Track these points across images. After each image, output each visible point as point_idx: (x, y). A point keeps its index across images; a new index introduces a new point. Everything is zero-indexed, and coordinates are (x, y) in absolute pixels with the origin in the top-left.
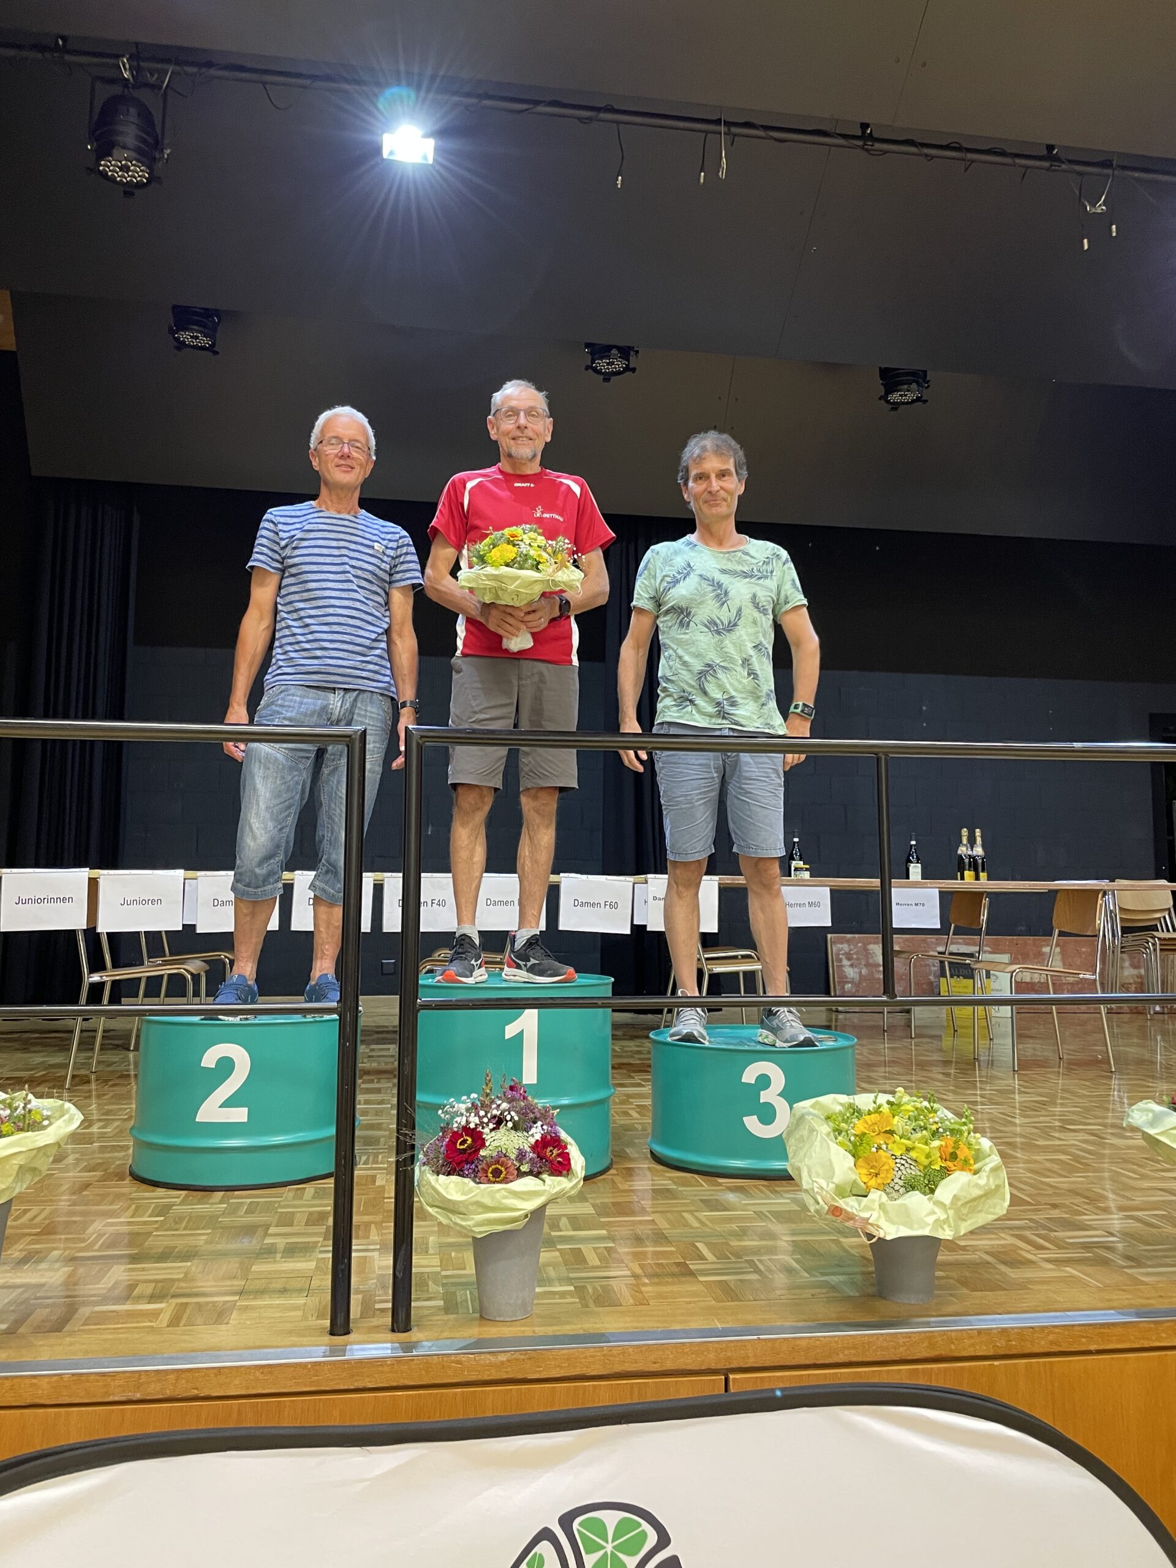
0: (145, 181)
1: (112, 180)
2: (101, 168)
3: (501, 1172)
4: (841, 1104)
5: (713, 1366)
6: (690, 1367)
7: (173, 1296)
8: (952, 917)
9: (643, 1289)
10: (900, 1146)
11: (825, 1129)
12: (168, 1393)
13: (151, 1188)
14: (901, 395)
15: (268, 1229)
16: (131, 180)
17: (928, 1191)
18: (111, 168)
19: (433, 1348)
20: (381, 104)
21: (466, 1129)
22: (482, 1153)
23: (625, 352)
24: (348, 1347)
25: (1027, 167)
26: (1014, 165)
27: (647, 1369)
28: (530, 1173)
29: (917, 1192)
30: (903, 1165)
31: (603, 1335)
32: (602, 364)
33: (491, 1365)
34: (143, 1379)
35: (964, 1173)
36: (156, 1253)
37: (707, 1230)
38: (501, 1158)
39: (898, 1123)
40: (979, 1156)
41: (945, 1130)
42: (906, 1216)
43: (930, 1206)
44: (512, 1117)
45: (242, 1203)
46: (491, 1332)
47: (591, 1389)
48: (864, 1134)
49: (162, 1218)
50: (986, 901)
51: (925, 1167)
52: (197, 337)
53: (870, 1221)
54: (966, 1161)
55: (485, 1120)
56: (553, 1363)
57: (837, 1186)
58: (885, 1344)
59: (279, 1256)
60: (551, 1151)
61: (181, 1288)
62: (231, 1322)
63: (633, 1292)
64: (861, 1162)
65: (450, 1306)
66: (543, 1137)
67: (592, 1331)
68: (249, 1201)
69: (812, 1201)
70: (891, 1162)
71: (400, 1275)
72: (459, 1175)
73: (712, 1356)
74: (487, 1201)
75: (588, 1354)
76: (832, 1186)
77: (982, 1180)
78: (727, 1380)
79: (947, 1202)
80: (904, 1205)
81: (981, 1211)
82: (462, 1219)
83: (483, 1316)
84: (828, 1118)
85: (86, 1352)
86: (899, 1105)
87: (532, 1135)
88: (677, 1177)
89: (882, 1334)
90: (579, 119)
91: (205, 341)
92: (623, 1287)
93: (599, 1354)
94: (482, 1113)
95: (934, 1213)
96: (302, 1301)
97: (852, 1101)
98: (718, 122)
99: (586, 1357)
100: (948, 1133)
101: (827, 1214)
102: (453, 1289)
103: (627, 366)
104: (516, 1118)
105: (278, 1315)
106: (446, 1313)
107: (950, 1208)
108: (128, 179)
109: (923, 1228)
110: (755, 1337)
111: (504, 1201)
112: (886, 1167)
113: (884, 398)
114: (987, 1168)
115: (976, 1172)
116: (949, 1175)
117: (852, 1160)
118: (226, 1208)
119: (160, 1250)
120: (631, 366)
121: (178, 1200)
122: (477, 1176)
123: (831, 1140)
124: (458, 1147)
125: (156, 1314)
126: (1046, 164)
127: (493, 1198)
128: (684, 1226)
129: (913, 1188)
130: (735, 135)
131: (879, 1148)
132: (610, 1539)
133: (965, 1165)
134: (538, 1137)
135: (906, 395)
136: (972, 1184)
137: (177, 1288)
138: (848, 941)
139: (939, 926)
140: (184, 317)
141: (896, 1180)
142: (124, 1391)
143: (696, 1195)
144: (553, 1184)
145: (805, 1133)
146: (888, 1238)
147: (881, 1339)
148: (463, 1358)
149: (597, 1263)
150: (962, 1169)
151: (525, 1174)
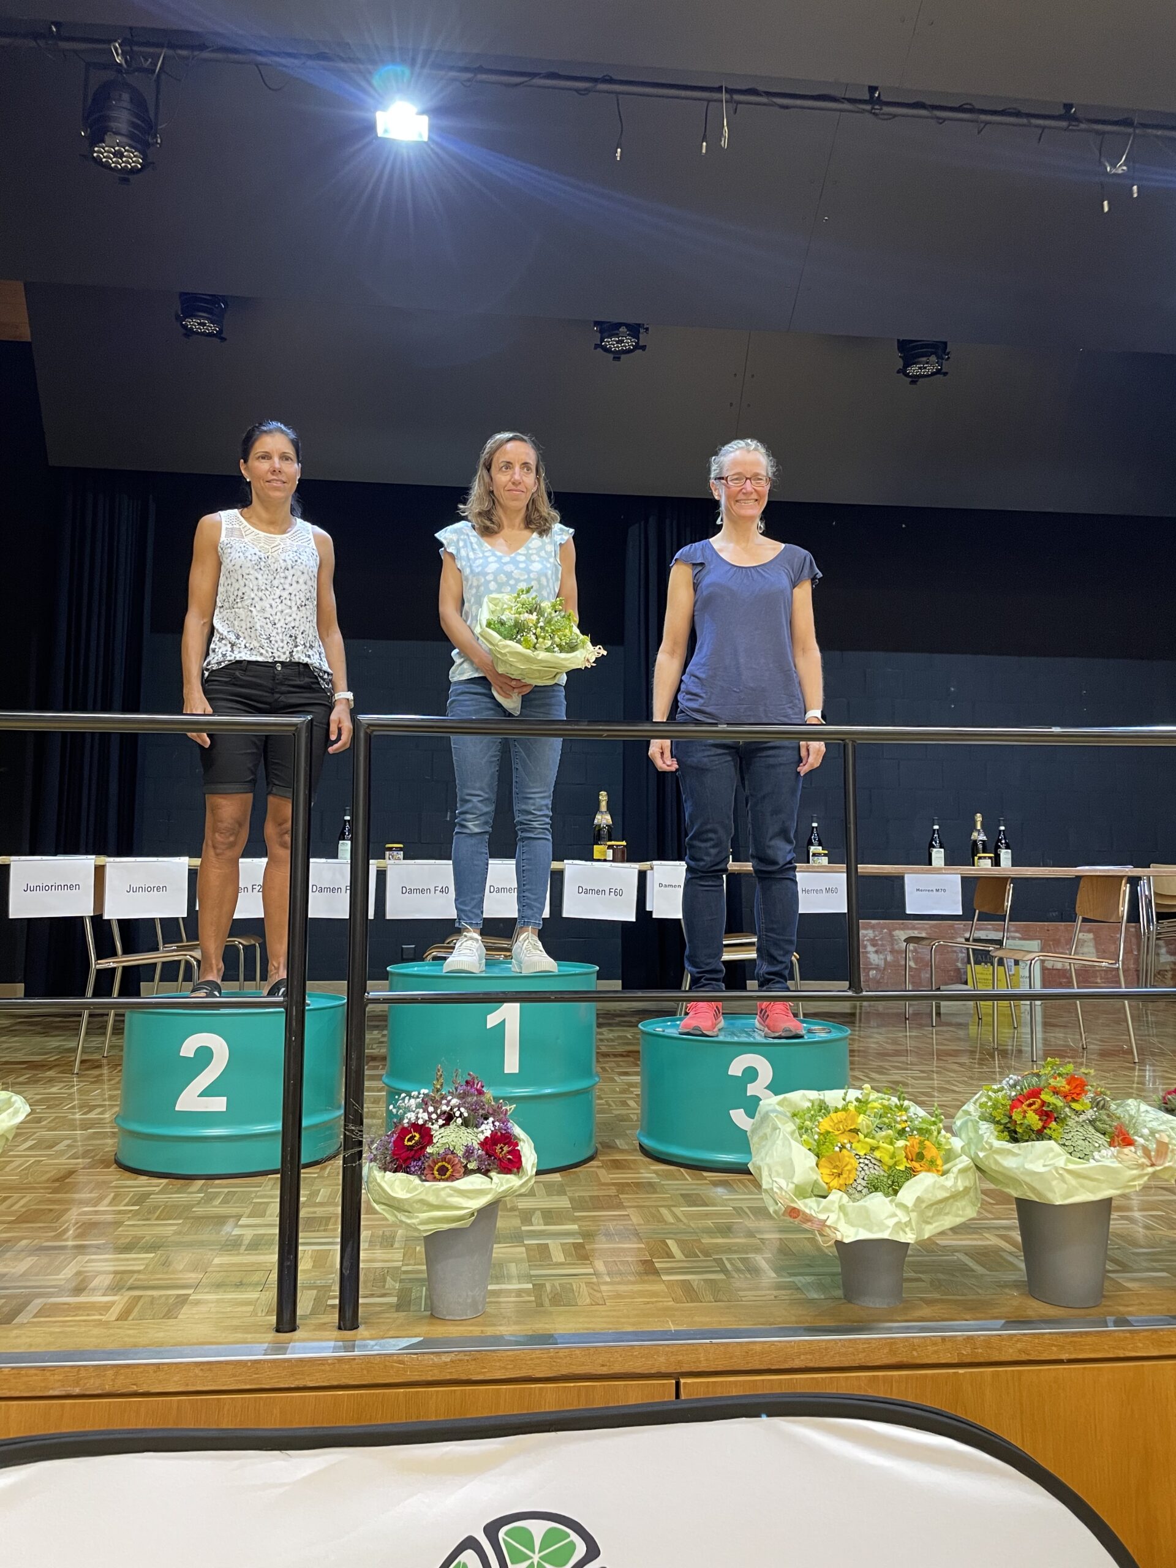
0: (139, 166)
1: (107, 166)
2: (95, 155)
3: (447, 1170)
4: (810, 1100)
5: (663, 1370)
6: (639, 1371)
7: (130, 1289)
8: (977, 902)
9: (604, 1288)
10: (865, 1146)
11: (790, 1127)
12: (108, 1388)
13: (135, 1176)
14: (920, 368)
15: (239, 1220)
16: (126, 166)
17: (892, 1192)
18: (105, 154)
19: (375, 1347)
20: (376, 81)
21: (415, 1126)
22: (429, 1150)
23: (634, 330)
24: (291, 1344)
25: (1044, 128)
26: (1029, 125)
27: (594, 1372)
28: (478, 1171)
29: (880, 1194)
30: (867, 1165)
31: (551, 1336)
32: (611, 343)
33: (435, 1365)
34: (83, 1373)
35: (929, 1174)
36: (123, 1244)
37: (682, 1226)
38: (449, 1154)
39: (862, 1120)
40: (950, 1156)
41: (912, 1131)
42: (866, 1219)
43: (892, 1208)
44: (461, 1114)
45: (220, 1192)
46: (440, 1331)
47: (537, 1392)
48: (828, 1132)
49: (137, 1207)
50: (1010, 887)
51: (890, 1167)
52: (204, 324)
53: (828, 1223)
54: (932, 1162)
55: (434, 1116)
56: (498, 1364)
57: (797, 1186)
58: (842, 1350)
59: (243, 1247)
60: (501, 1148)
61: (139, 1280)
62: (180, 1317)
63: (591, 1291)
64: (823, 1161)
65: (404, 1303)
66: (494, 1134)
67: (541, 1332)
68: (226, 1190)
69: (771, 1202)
70: (854, 1162)
71: (346, 1273)
72: (407, 1173)
73: (662, 1359)
74: (432, 1199)
75: (534, 1356)
76: (792, 1186)
77: (949, 1181)
78: (678, 1384)
79: (910, 1204)
80: (865, 1206)
81: (948, 1213)
82: (408, 1217)
83: (434, 1316)
84: (794, 1115)
85: (31, 1345)
86: (867, 1102)
87: (482, 1132)
88: (663, 1170)
89: (840, 1340)
90: (577, 90)
91: (211, 328)
92: (583, 1286)
93: (545, 1356)
94: (431, 1109)
95: (894, 1215)
96: (255, 1295)
97: (822, 1097)
98: (719, 89)
99: (532, 1359)
100: (915, 1132)
101: (783, 1215)
102: (409, 1286)
103: (637, 343)
104: (466, 1115)
105: (229, 1309)
106: (397, 1311)
107: (913, 1211)
108: (123, 165)
109: (882, 1231)
110: (708, 1341)
111: (449, 1199)
112: (849, 1167)
113: (903, 371)
114: (955, 1170)
115: (944, 1173)
116: (915, 1176)
117: (813, 1159)
118: (202, 1198)
119: (128, 1240)
120: (641, 344)
121: (157, 1189)
122: (424, 1174)
123: (796, 1140)
124: (406, 1143)
125: (107, 1307)
126: (1064, 124)
127: (438, 1196)
128: (659, 1222)
129: (876, 1189)
130: (738, 103)
131: (843, 1147)
132: (537, 1550)
133: (932, 1166)
134: (488, 1134)
135: (925, 368)
136: (937, 1186)
137: (135, 1280)
138: (873, 927)
139: (961, 913)
140: (192, 304)
141: (860, 1181)
142: (63, 1386)
143: (678, 1189)
144: (501, 1183)
145: (768, 1131)
146: (847, 1241)
147: (840, 1344)
148: (406, 1358)
149: (562, 1259)
150: (929, 1170)
151: (473, 1172)
